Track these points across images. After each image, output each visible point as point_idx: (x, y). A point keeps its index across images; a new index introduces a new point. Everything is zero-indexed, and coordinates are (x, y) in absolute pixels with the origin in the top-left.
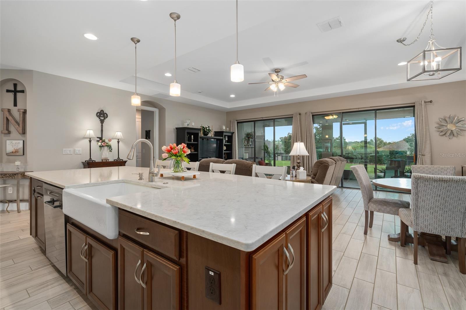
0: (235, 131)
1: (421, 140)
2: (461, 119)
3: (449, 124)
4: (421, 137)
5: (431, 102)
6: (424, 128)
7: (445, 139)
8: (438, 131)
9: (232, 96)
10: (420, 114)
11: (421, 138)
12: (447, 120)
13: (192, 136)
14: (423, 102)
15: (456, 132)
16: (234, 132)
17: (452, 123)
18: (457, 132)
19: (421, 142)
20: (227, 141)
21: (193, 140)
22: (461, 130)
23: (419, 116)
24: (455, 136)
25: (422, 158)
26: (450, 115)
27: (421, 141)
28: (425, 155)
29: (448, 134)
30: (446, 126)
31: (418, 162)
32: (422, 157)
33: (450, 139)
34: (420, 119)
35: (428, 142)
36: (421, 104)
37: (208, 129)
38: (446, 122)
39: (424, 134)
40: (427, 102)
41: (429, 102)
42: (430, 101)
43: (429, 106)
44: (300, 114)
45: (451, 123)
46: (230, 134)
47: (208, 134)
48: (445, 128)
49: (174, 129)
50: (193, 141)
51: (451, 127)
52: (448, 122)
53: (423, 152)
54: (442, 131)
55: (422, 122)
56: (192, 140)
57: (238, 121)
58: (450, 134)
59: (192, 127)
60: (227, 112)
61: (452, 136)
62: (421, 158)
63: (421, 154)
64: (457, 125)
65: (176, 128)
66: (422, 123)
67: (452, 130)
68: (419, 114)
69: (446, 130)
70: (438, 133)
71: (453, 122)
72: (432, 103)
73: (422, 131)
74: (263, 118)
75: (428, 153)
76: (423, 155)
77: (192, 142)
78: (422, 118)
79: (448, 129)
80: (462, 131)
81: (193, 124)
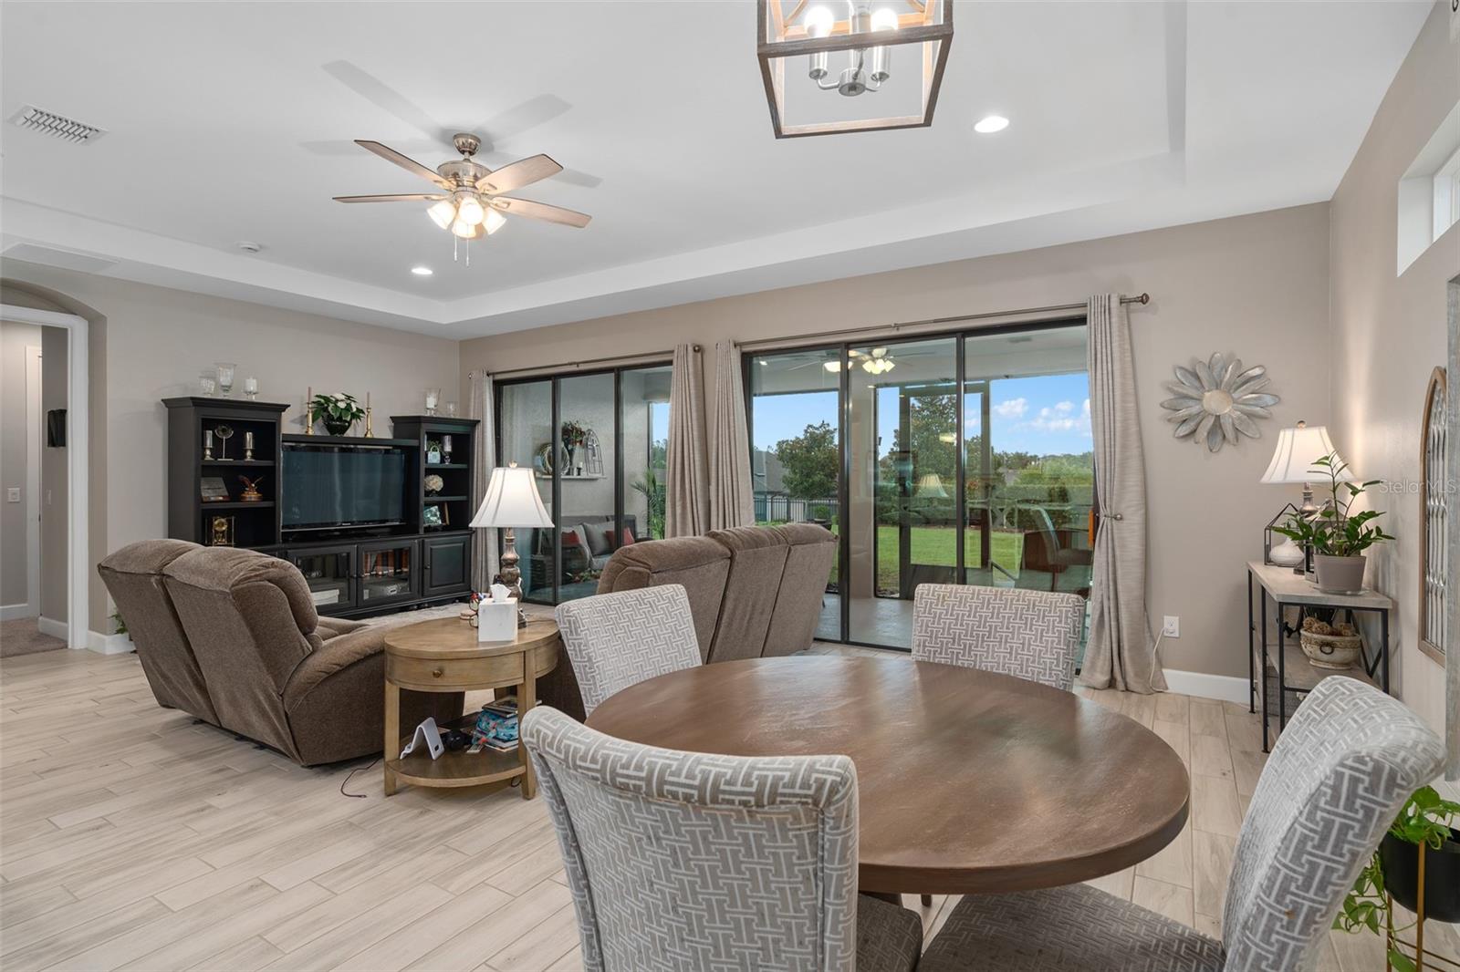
0: (483, 415)
1: (1108, 454)
2: (1250, 372)
3: (1208, 391)
4: (1107, 444)
5: (1144, 299)
6: (1117, 406)
7: (1195, 452)
8: (1169, 420)
9: (422, 271)
10: (1104, 350)
11: (1108, 449)
12: (1200, 375)
13: (249, 436)
14: (1115, 303)
15: (1233, 425)
16: (479, 421)
17: (1218, 386)
18: (1237, 422)
19: (1108, 465)
20: (450, 454)
21: (252, 451)
22: (1251, 416)
23: (1099, 356)
24: (1229, 442)
25: (1112, 530)
26: (1213, 356)
27: (1108, 458)
28: (1121, 519)
29: (1202, 433)
30: (1199, 400)
31: (1099, 546)
32: (1112, 526)
33: (1211, 450)
34: (1105, 372)
35: (1134, 464)
36: (1109, 309)
37: (342, 405)
38: (1197, 384)
39: (1118, 429)
40: (1130, 301)
41: (1135, 300)
42: (1142, 297)
43: (1140, 316)
44: (698, 350)
45: (1217, 388)
46: (460, 429)
47: (346, 429)
48: (1195, 409)
49: (157, 404)
50: (252, 457)
51: (1214, 401)
52: (1206, 384)
53: (1114, 506)
54: (1185, 421)
55: (1110, 382)
56: (249, 453)
57: (499, 377)
58: (1211, 433)
59: (244, 398)
60: (461, 342)
61: (1220, 438)
62: (1109, 527)
63: (1108, 512)
64: (1236, 395)
65: (163, 400)
66: (1111, 387)
67: (1218, 417)
68: (1099, 347)
69: (1198, 414)
70: (1171, 427)
71: (1221, 382)
72: (1147, 304)
73: (1112, 418)
74: (578, 364)
75: (1133, 509)
76: (1116, 518)
77: (248, 459)
78: (1110, 365)
79: (1206, 412)
80: (1256, 420)
81: (252, 385)
